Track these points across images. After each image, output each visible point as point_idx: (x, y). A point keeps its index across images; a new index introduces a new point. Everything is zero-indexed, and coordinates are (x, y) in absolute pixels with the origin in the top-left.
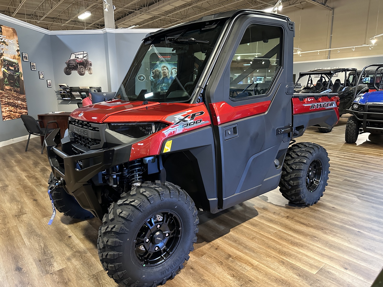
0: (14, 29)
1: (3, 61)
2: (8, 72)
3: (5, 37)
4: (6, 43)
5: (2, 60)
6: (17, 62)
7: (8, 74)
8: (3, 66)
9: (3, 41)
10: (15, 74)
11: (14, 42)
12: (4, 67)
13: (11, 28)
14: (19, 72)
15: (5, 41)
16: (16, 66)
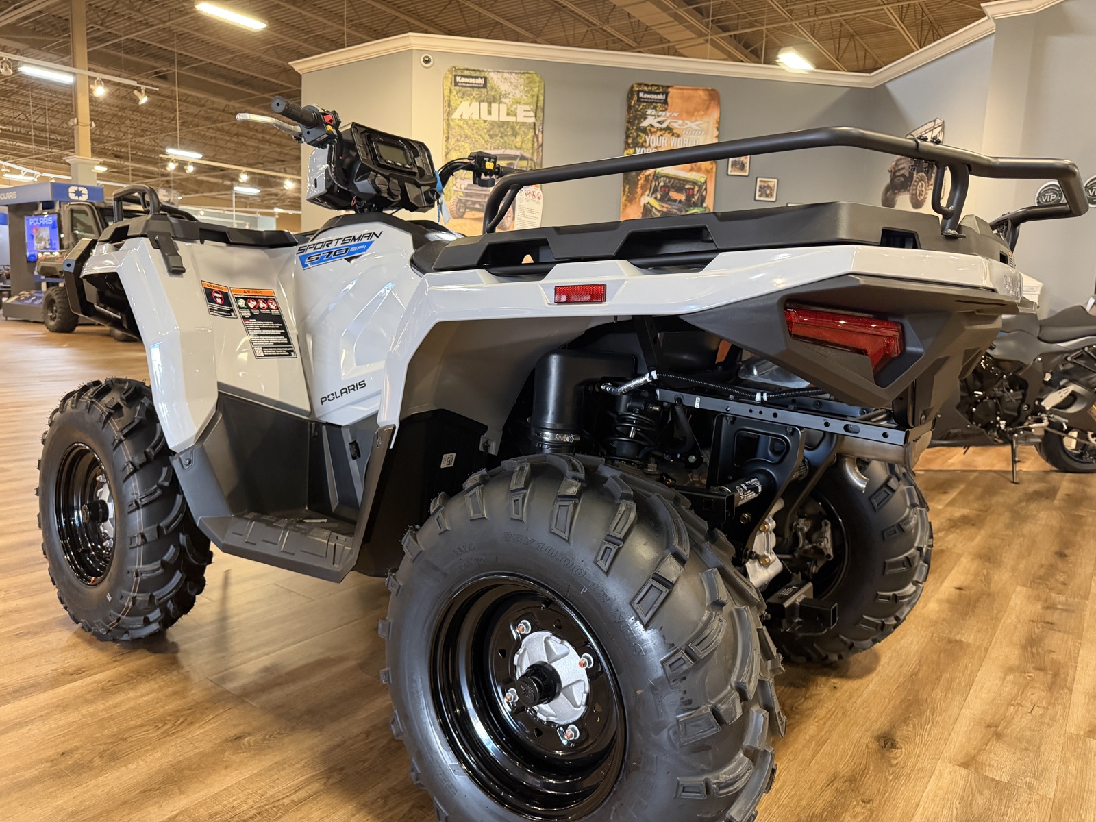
0: (713, 90)
1: (651, 178)
2: (663, 206)
3: (676, 115)
4: (675, 131)
5: (649, 175)
6: (703, 180)
7: (659, 211)
8: (647, 193)
9: (664, 126)
10: (687, 211)
11: (704, 126)
12: (653, 193)
13: (704, 90)
14: (705, 205)
15: (674, 125)
16: (696, 189)
